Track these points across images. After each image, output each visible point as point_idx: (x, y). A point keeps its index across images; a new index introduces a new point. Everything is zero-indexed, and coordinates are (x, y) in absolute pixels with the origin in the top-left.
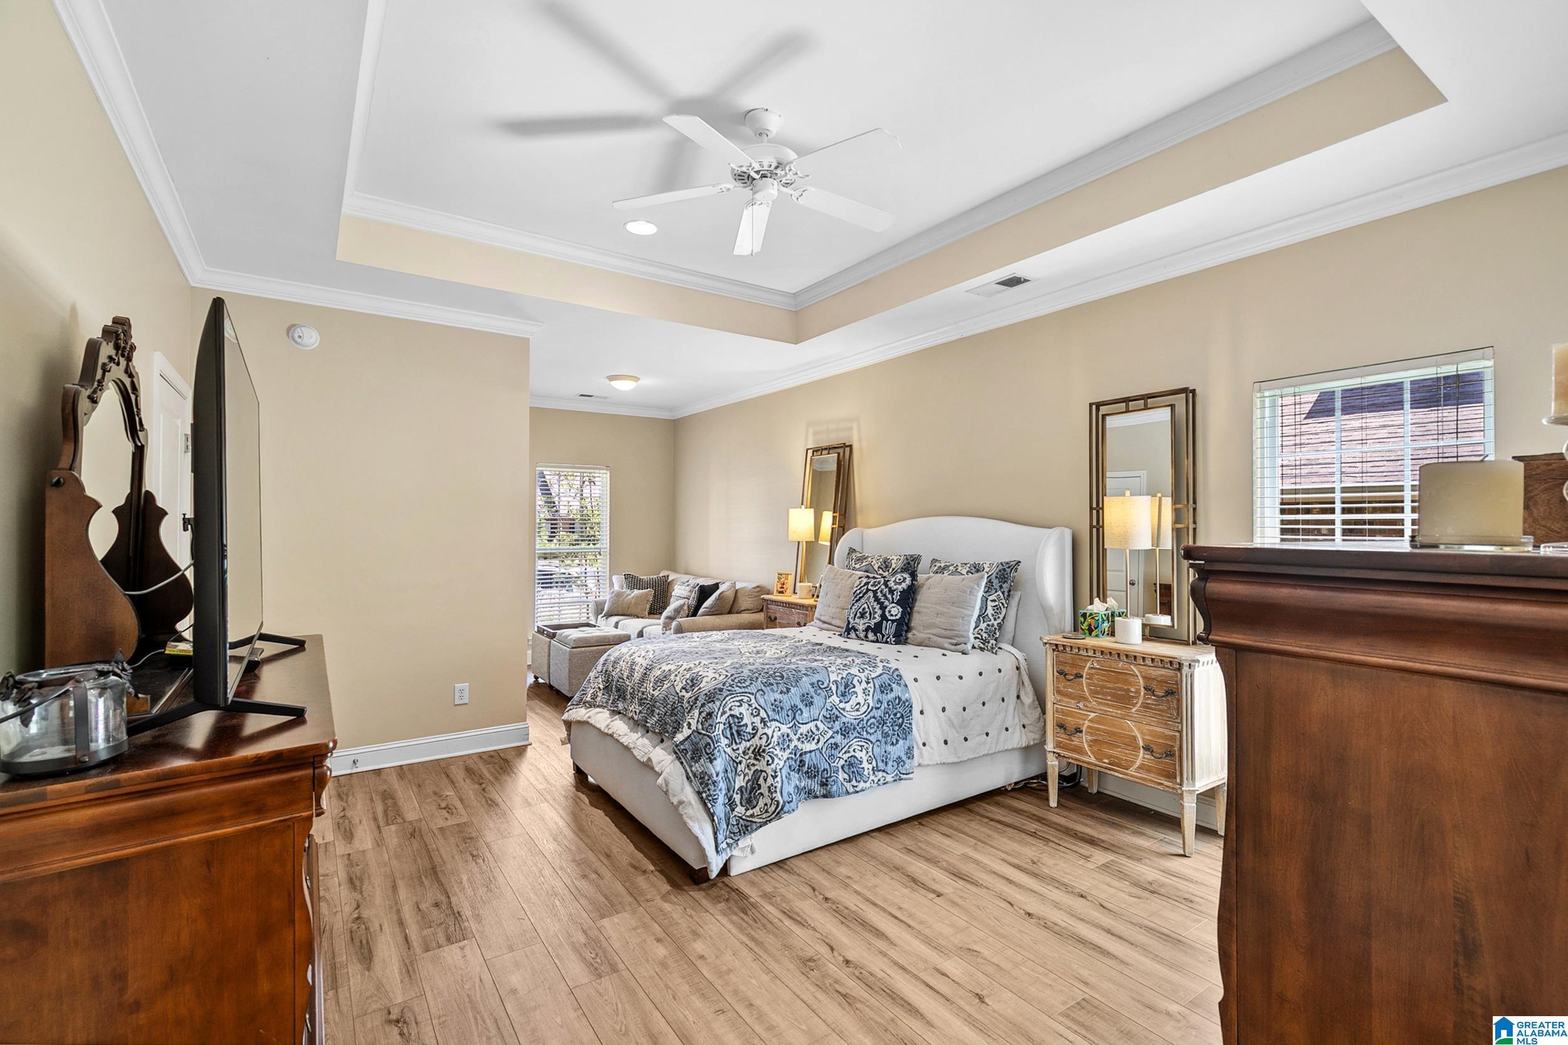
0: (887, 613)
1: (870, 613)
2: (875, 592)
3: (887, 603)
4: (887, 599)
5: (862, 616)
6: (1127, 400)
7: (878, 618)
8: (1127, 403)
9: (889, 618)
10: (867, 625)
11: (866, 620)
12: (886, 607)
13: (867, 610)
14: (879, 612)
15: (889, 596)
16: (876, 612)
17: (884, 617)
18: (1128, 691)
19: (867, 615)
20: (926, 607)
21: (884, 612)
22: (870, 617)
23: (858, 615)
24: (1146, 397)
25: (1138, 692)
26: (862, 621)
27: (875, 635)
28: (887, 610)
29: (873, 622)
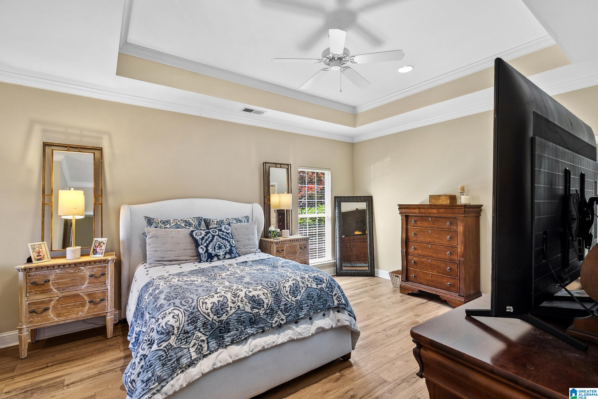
0: (231, 244)
1: (224, 246)
2: (218, 235)
3: (229, 239)
4: (228, 237)
5: (220, 248)
6: (276, 164)
7: (229, 247)
8: (276, 165)
9: (233, 245)
10: (225, 251)
11: (223, 250)
12: (230, 241)
13: (221, 244)
14: (228, 244)
15: (228, 236)
16: (227, 244)
17: (230, 245)
18: (296, 250)
19: (223, 246)
20: (240, 238)
21: (230, 243)
22: (225, 247)
23: (217, 248)
24: (281, 164)
25: (298, 250)
26: (221, 251)
27: (231, 255)
28: (231, 242)
29: (227, 249)
